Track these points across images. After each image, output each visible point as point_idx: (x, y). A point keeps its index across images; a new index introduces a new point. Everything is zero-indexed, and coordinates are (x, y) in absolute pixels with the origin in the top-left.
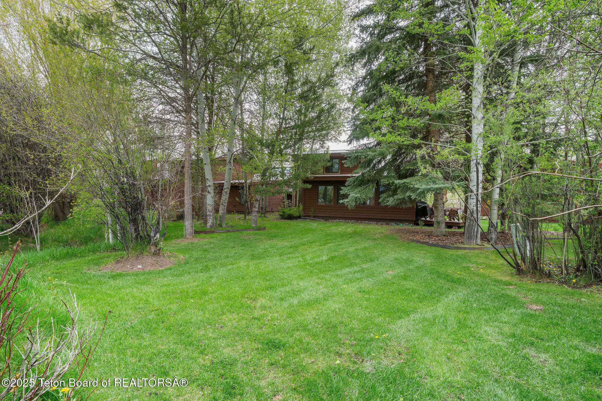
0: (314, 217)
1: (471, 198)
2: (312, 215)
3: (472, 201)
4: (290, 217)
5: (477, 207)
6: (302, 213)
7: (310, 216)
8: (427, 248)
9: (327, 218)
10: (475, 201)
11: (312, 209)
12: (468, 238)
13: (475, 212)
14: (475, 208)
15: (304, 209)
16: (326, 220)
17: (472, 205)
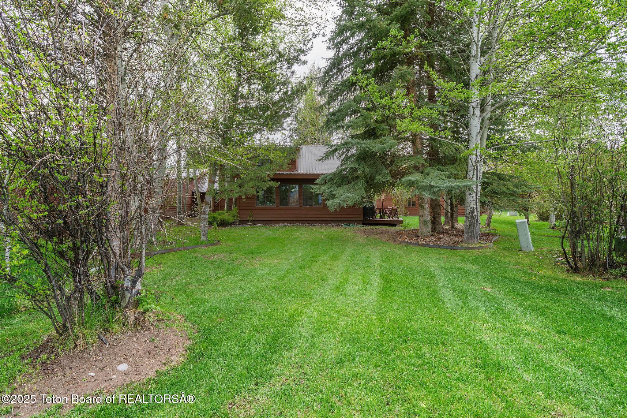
0: (253, 221)
1: (470, 197)
2: (250, 219)
3: (472, 199)
4: (223, 224)
5: (477, 205)
6: (238, 218)
7: (248, 221)
8: (432, 250)
9: (268, 223)
10: (475, 199)
11: (250, 213)
12: (471, 237)
13: (475, 210)
14: (475, 206)
15: (239, 213)
16: (267, 225)
17: (472, 204)
